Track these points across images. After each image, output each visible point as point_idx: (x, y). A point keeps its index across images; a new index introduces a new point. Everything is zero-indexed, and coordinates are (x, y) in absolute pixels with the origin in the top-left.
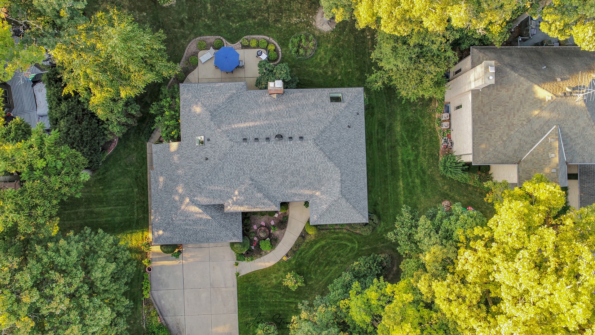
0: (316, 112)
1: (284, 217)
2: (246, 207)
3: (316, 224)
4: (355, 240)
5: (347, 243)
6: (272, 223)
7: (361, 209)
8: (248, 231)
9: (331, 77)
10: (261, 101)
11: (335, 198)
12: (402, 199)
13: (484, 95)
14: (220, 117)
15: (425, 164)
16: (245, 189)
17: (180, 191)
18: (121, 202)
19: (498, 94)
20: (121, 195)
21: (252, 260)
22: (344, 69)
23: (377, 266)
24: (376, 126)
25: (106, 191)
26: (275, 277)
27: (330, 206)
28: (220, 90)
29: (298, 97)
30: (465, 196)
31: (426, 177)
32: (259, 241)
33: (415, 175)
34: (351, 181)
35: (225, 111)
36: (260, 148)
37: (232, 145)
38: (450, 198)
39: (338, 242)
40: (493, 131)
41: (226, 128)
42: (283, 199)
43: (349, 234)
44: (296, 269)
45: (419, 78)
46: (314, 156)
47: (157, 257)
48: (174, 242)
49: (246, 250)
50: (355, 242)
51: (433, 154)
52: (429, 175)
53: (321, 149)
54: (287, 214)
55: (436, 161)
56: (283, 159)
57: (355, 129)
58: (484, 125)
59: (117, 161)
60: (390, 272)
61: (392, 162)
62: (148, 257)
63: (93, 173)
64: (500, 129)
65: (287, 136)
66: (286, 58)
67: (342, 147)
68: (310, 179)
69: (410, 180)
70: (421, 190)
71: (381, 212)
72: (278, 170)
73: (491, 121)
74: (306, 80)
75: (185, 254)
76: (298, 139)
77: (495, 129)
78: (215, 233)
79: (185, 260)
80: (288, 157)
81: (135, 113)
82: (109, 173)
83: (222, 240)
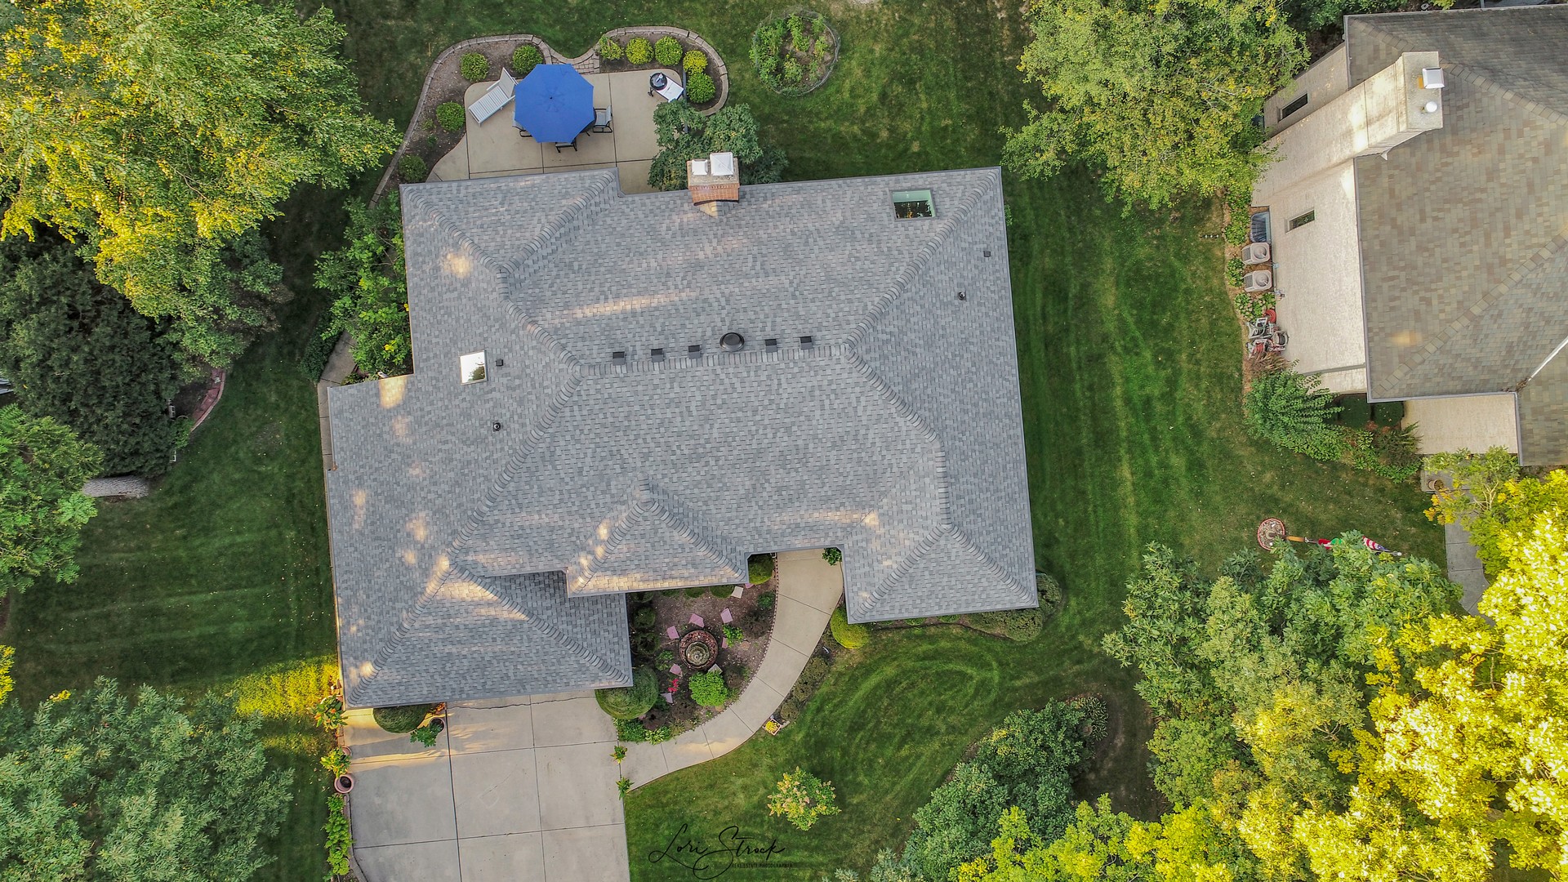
0: (850, 255)
1: (761, 597)
2: (638, 576)
3: (868, 619)
4: (989, 657)
5: (963, 668)
6: (727, 616)
7: (1011, 565)
8: (649, 646)
9: (889, 147)
10: (669, 229)
11: (926, 533)
12: (1132, 520)
13: (1396, 172)
14: (536, 284)
15: (1199, 407)
16: (628, 518)
17: (421, 534)
18: (245, 574)
19: (1447, 164)
20: (244, 554)
21: (667, 736)
22: (928, 119)
23: (1068, 742)
24: (1039, 296)
25: (197, 542)
26: (745, 788)
27: (912, 561)
28: (533, 200)
29: (790, 207)
30: (1329, 500)
31: (1205, 447)
32: (686, 677)
33: (1169, 444)
34: (975, 475)
35: (551, 265)
36: (672, 381)
37: (577, 375)
38: (1285, 511)
39: (937, 666)
40: (1433, 286)
41: (557, 321)
42: (756, 546)
43: (969, 641)
44: (808, 759)
45: (1182, 126)
46: (854, 400)
47: (369, 741)
48: (416, 698)
49: (646, 710)
50: (989, 665)
51: (1222, 373)
52: (1212, 440)
53: (873, 374)
54: (771, 588)
55: (1233, 396)
56: (749, 414)
57: (979, 304)
58: (1403, 269)
59: (227, 447)
60: (1105, 753)
61: (1094, 405)
62: (340, 743)
63: (152, 488)
64: (1459, 278)
65: (760, 337)
66: (743, 93)
67: (944, 363)
68: (841, 474)
69: (1154, 460)
70: (1191, 490)
71: (1068, 567)
72: (735, 452)
73: (1426, 254)
74: (810, 159)
75: (457, 731)
76: (796, 346)
77: (1440, 279)
78: (544, 661)
79: (456, 749)
80: (765, 407)
81: (266, 290)
82: (203, 486)
83: (567, 684)
